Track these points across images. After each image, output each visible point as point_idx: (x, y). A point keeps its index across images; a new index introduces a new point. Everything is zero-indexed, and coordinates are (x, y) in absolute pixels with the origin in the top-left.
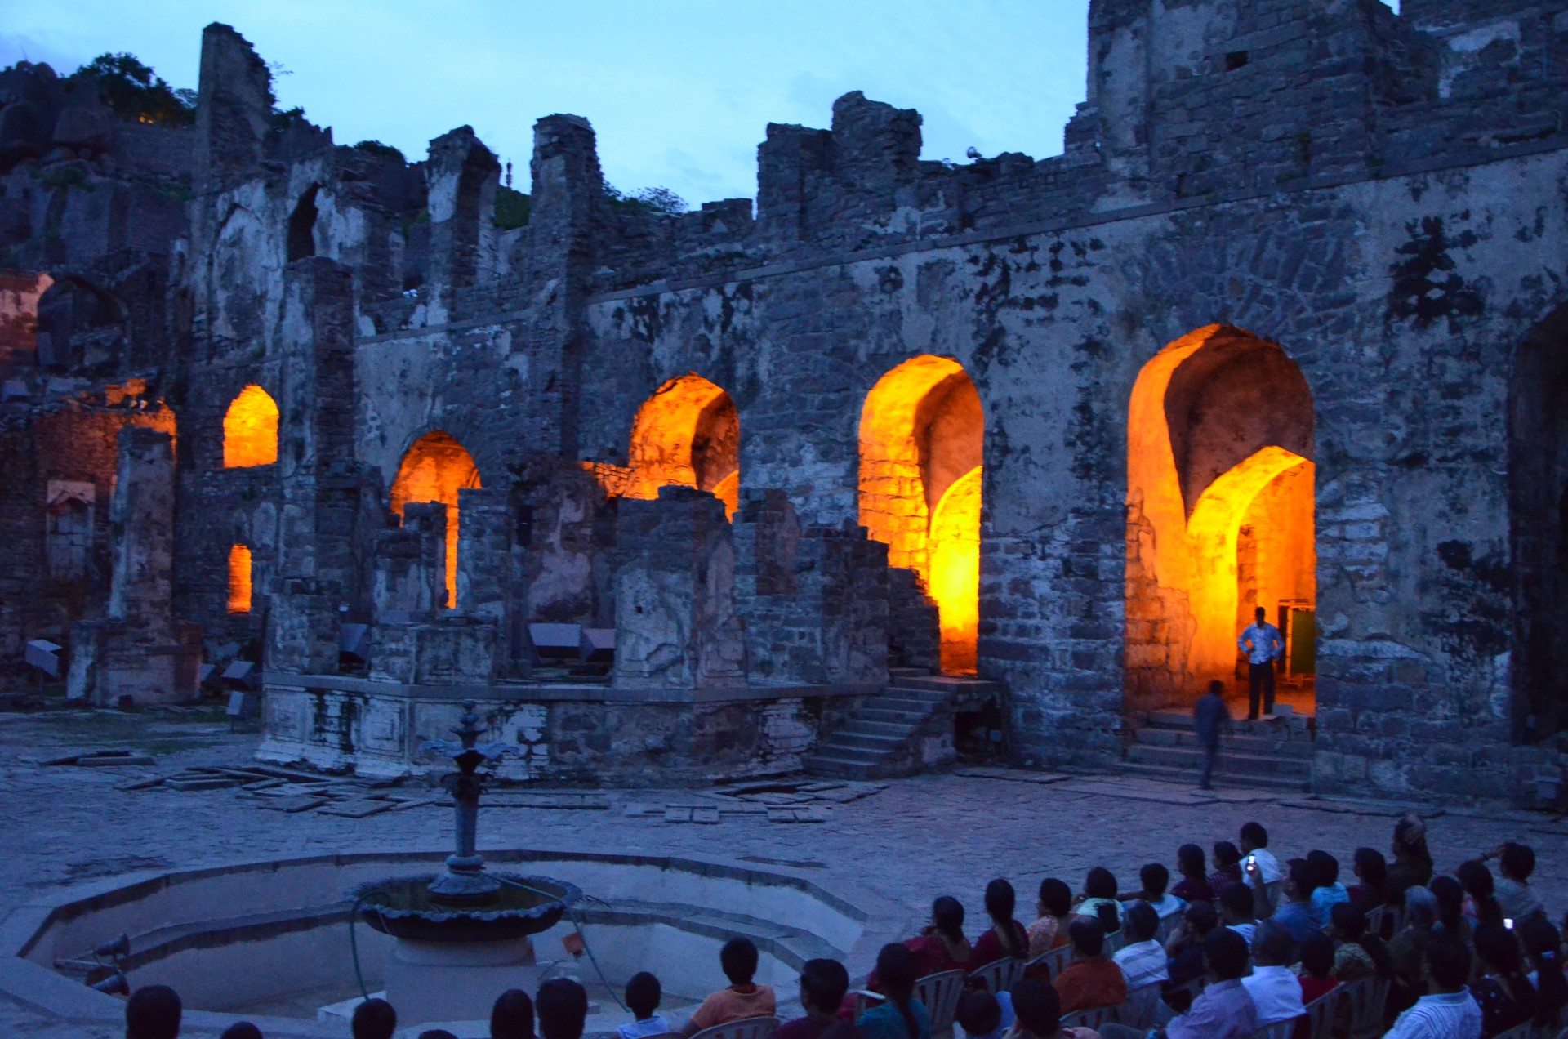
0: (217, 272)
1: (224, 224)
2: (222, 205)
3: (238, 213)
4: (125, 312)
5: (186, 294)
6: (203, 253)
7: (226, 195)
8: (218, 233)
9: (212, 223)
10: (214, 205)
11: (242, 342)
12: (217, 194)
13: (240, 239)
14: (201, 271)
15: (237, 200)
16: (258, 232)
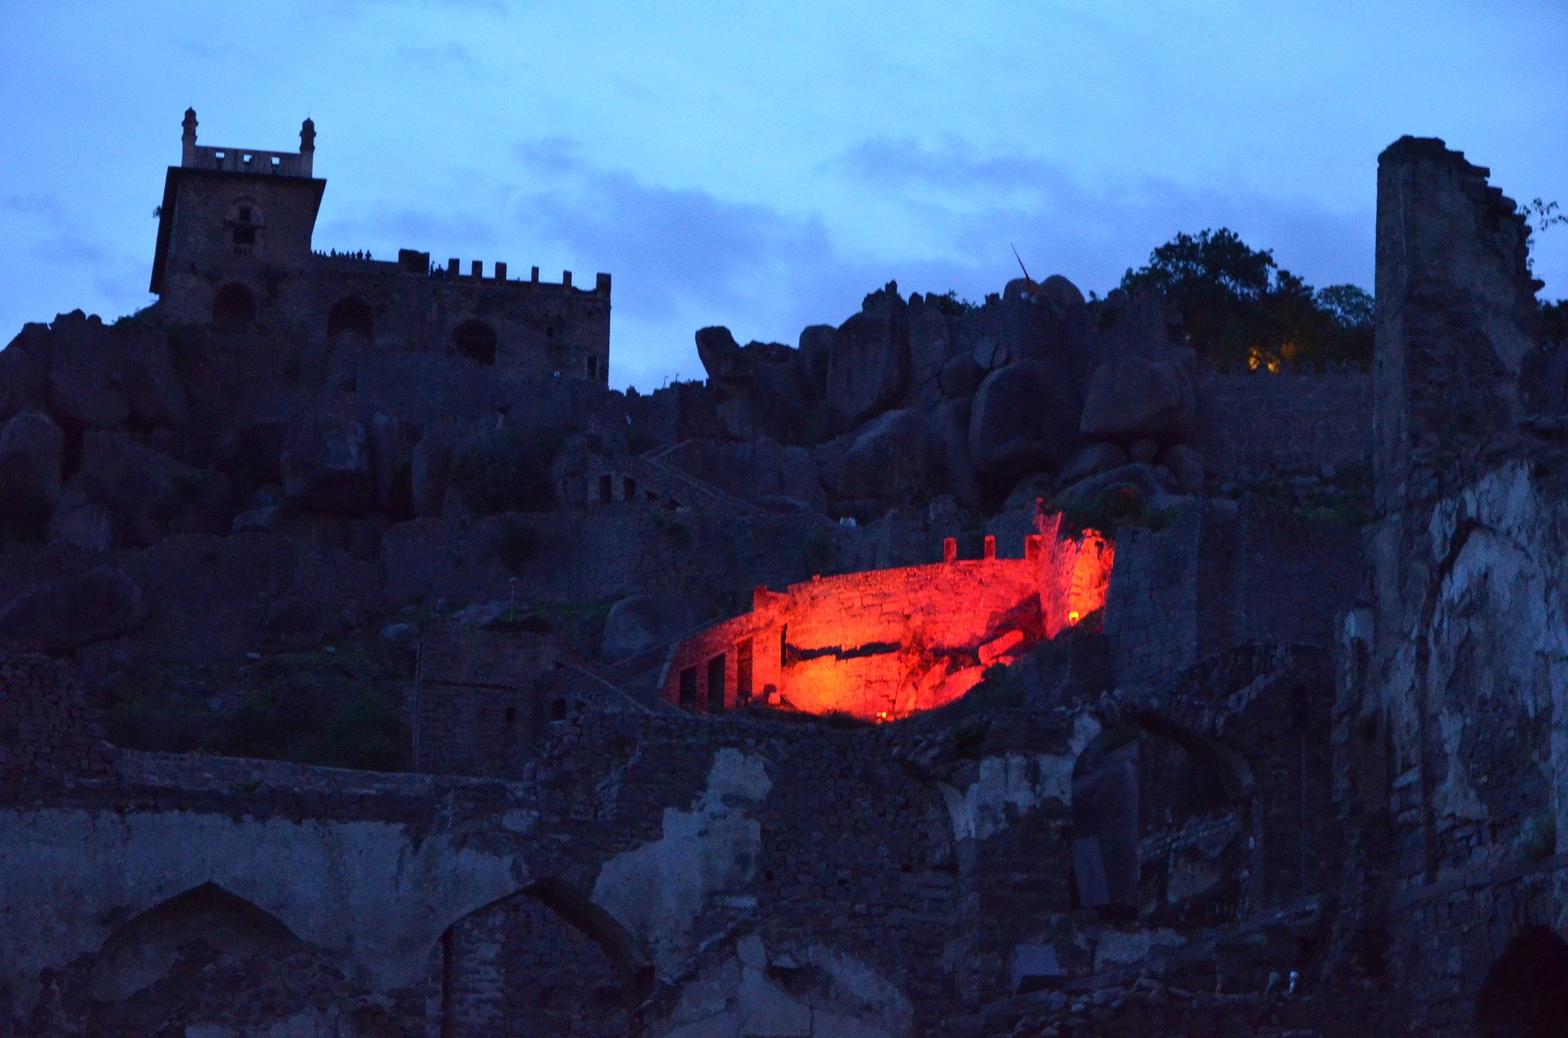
0: (1436, 676)
1: (1447, 567)
2: (1439, 527)
3: (1476, 541)
4: (1248, 779)
5: (1374, 729)
6: (1405, 637)
7: (1448, 504)
8: (1435, 590)
9: (1421, 568)
10: (1424, 528)
11: (1500, 827)
12: (1428, 504)
13: (1484, 597)
14: (1403, 678)
15: (1471, 511)
16: (1521, 575)
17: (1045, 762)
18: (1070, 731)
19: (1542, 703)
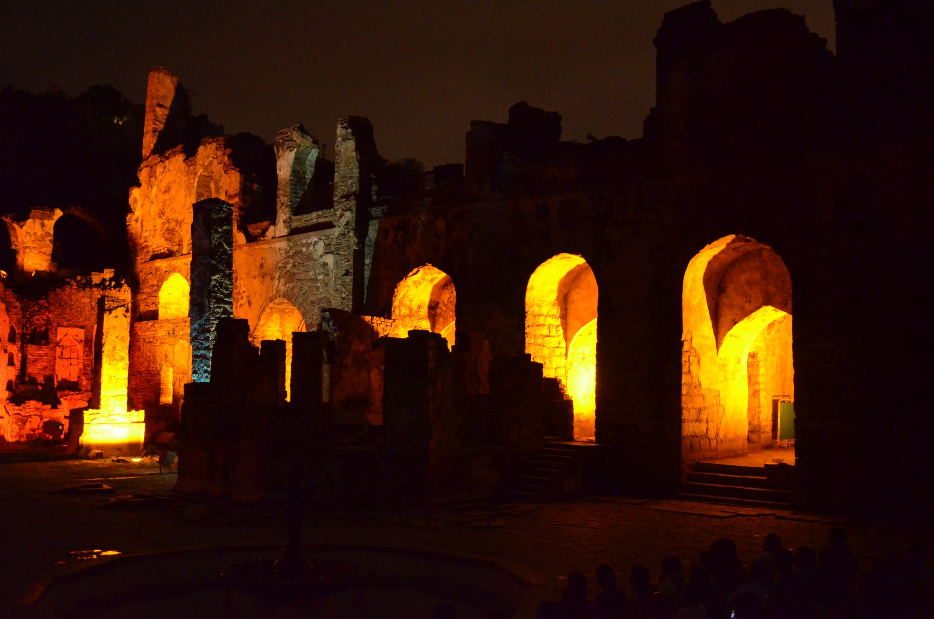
0: (155, 208)
1: (160, 180)
2: (159, 170)
3: (168, 174)
6: (148, 197)
7: (162, 164)
9: (153, 180)
10: (155, 170)
13: (169, 189)
14: (147, 207)
15: (168, 166)
16: (179, 184)
17: (46, 222)
18: (54, 214)
19: (182, 217)
